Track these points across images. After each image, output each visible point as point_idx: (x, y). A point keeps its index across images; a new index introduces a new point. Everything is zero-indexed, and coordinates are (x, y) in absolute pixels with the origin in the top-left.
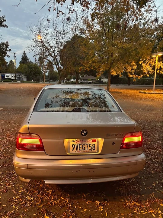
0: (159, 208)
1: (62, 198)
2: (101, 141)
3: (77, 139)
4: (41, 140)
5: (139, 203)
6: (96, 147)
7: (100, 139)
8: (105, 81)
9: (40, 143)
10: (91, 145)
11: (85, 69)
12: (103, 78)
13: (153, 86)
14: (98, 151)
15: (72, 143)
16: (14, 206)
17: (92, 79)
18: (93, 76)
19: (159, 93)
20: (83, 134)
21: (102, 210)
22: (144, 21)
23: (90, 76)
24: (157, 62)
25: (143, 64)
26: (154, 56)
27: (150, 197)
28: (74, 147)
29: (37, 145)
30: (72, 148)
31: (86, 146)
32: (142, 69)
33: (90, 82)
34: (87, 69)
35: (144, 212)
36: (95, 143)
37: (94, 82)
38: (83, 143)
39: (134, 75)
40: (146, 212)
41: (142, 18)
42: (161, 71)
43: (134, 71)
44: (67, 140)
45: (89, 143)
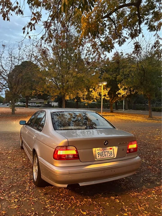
0: (152, 194)
1: (85, 200)
2: (115, 149)
3: (100, 148)
4: (77, 151)
5: (139, 193)
6: (113, 153)
7: (114, 147)
8: (54, 105)
9: (76, 153)
10: (110, 152)
11: (38, 93)
12: (52, 102)
13: (101, 110)
14: (114, 157)
15: (97, 152)
16: (52, 212)
17: (40, 103)
18: (43, 100)
19: (106, 116)
20: (106, 144)
21: (118, 201)
22: (92, 57)
23: (41, 100)
24: (103, 89)
25: (93, 91)
26: (101, 85)
27: (143, 189)
28: (99, 154)
29: (74, 155)
30: (98, 156)
31: (106, 153)
32: (90, 95)
33: (38, 106)
34: (40, 93)
35: (145, 198)
36: (112, 150)
37: (42, 105)
38: (105, 151)
39: (85, 100)
40: (146, 198)
41: (90, 54)
42: (106, 97)
43: (85, 96)
44: (94, 149)
45: (108, 151)
